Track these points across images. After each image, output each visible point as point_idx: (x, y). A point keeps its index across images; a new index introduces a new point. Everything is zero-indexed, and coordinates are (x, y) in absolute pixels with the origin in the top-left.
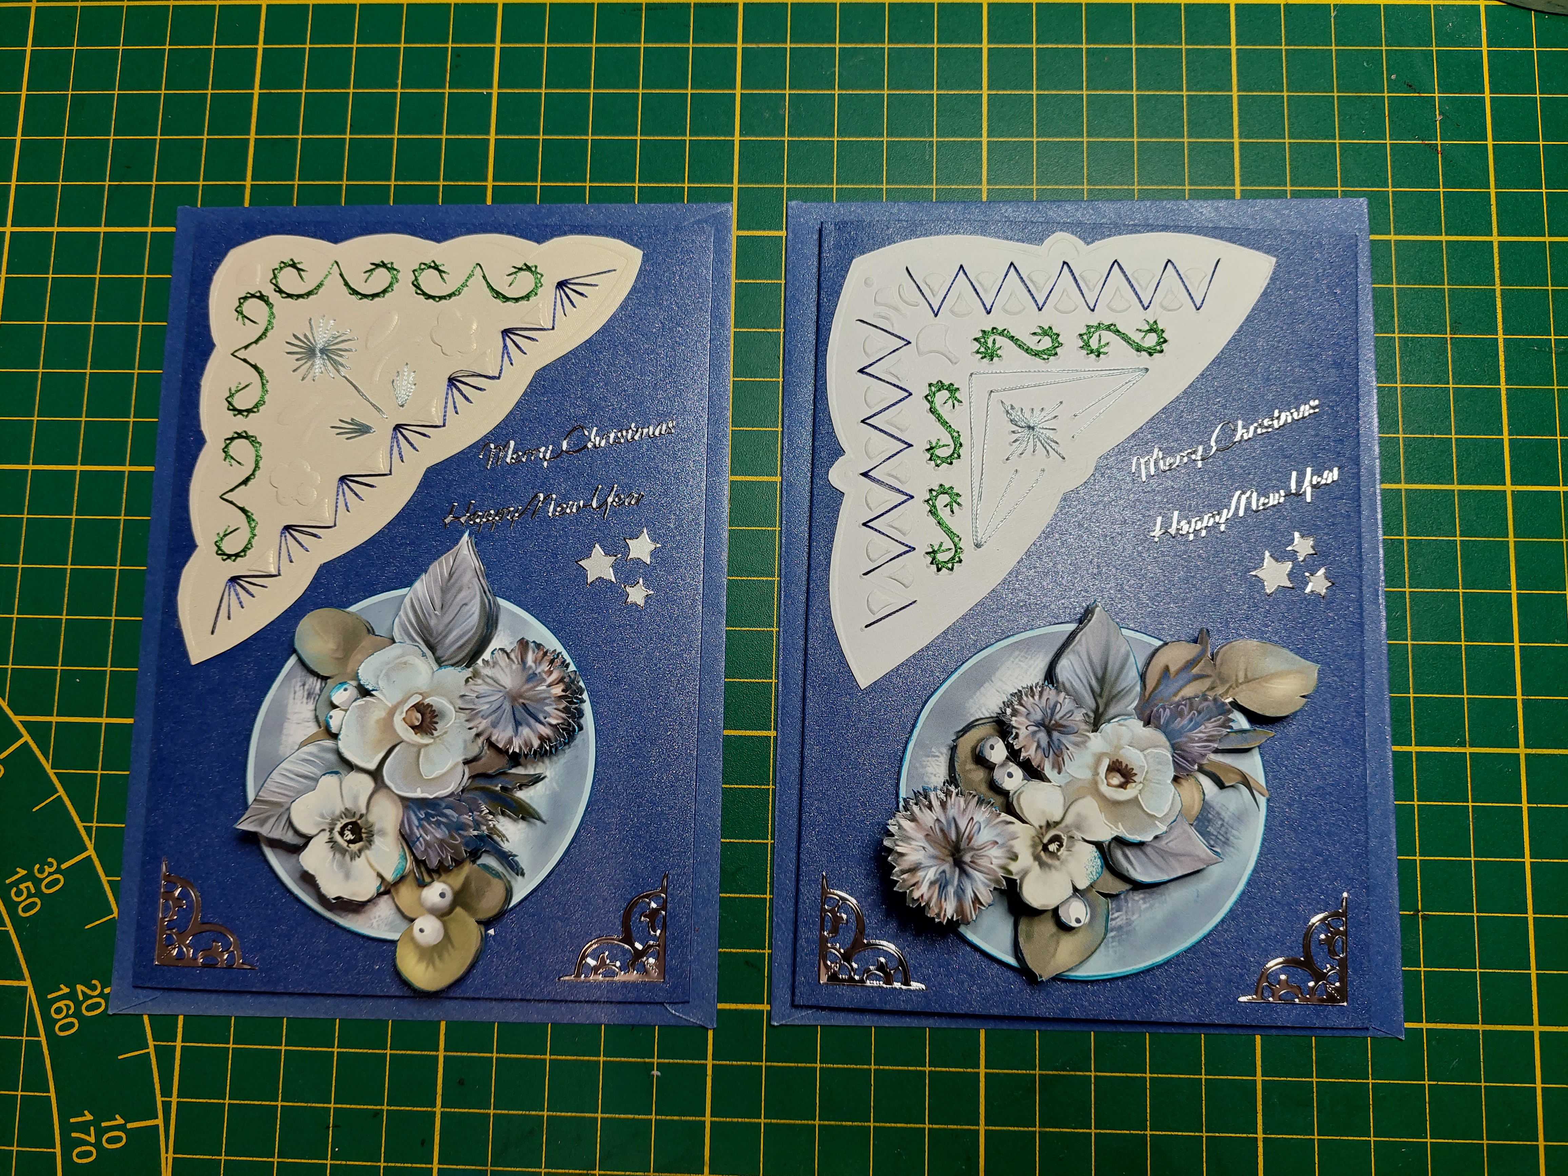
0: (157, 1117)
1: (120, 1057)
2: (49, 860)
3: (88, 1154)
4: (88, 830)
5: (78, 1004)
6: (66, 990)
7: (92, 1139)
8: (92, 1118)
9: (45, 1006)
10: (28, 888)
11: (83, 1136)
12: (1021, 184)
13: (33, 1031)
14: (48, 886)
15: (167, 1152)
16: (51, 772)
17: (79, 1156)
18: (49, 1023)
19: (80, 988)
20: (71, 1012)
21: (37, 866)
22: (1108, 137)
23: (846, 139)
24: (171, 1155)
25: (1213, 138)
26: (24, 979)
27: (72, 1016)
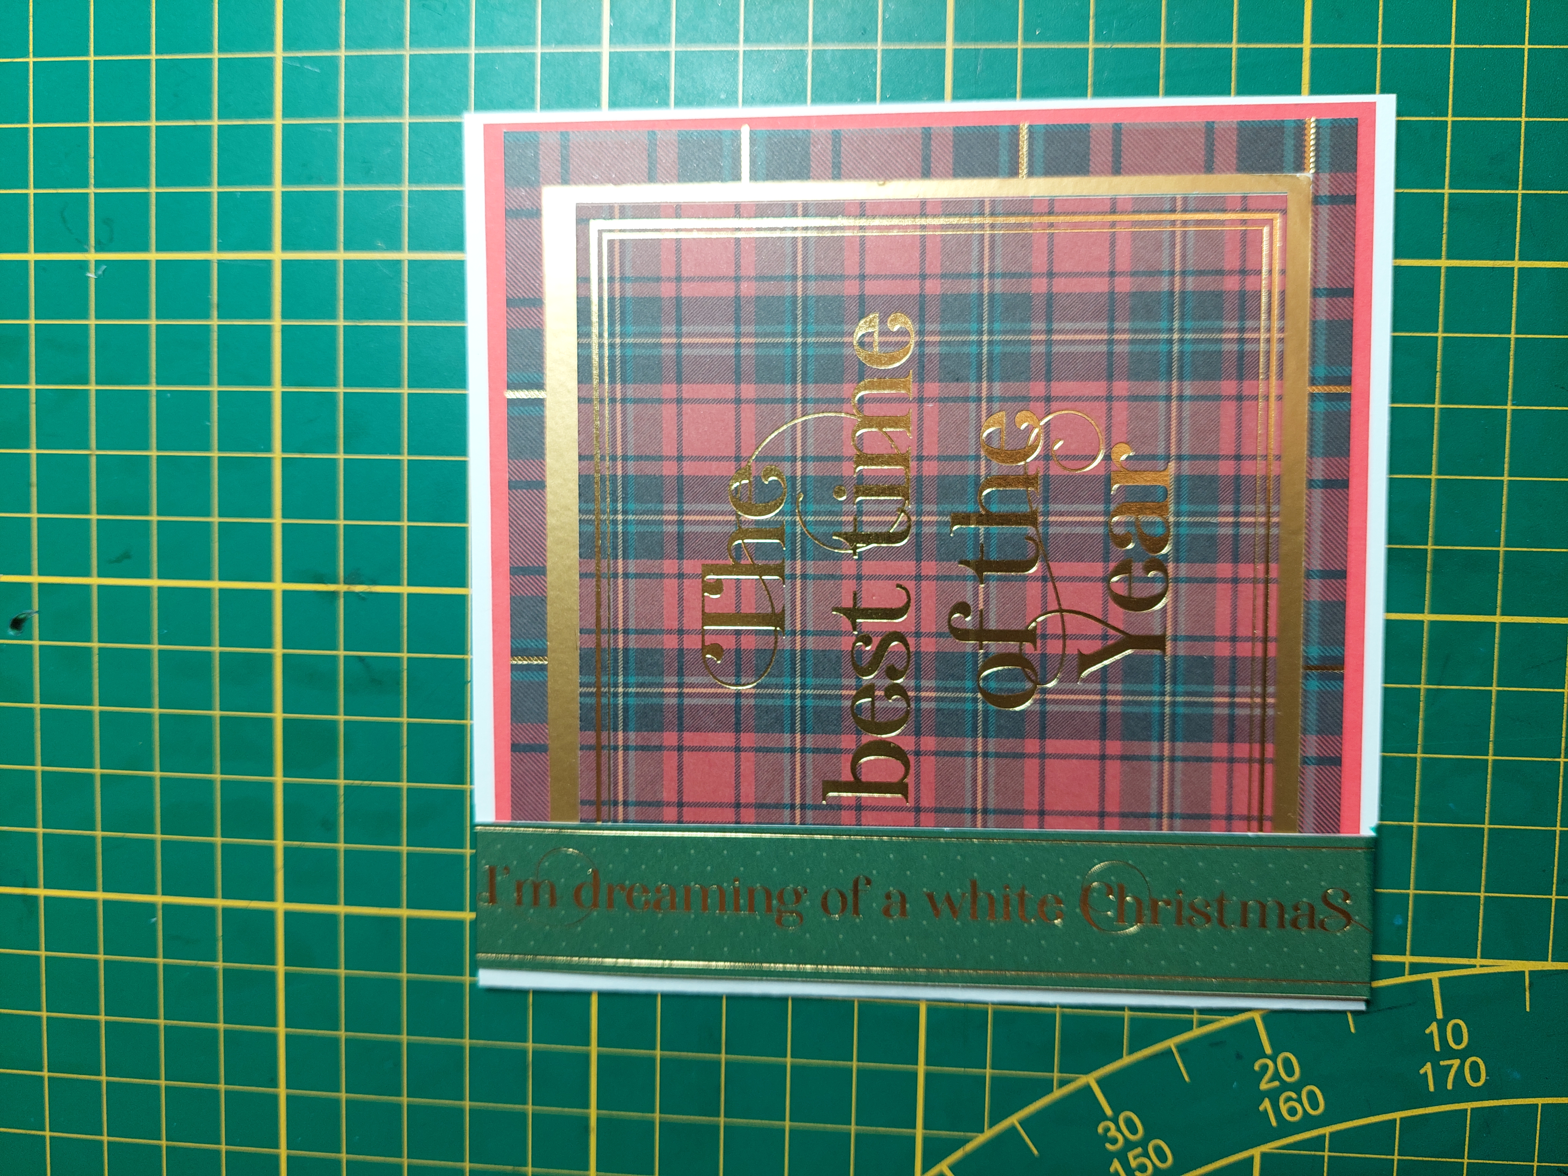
0: (1430, 981)
2: (1100, 1130)
4: (1063, 1083)
5: (1285, 1087)
6: (1266, 1104)
8: (1429, 1065)
9: (1286, 1129)
10: (1135, 1158)
14: (1134, 1131)
15: (1474, 966)
16: (989, 1134)
17: (1476, 1078)
18: (1309, 1123)
19: (1264, 1086)
21: (1109, 1146)
24: (1478, 961)
26: (1251, 1158)
27: (1299, 1094)
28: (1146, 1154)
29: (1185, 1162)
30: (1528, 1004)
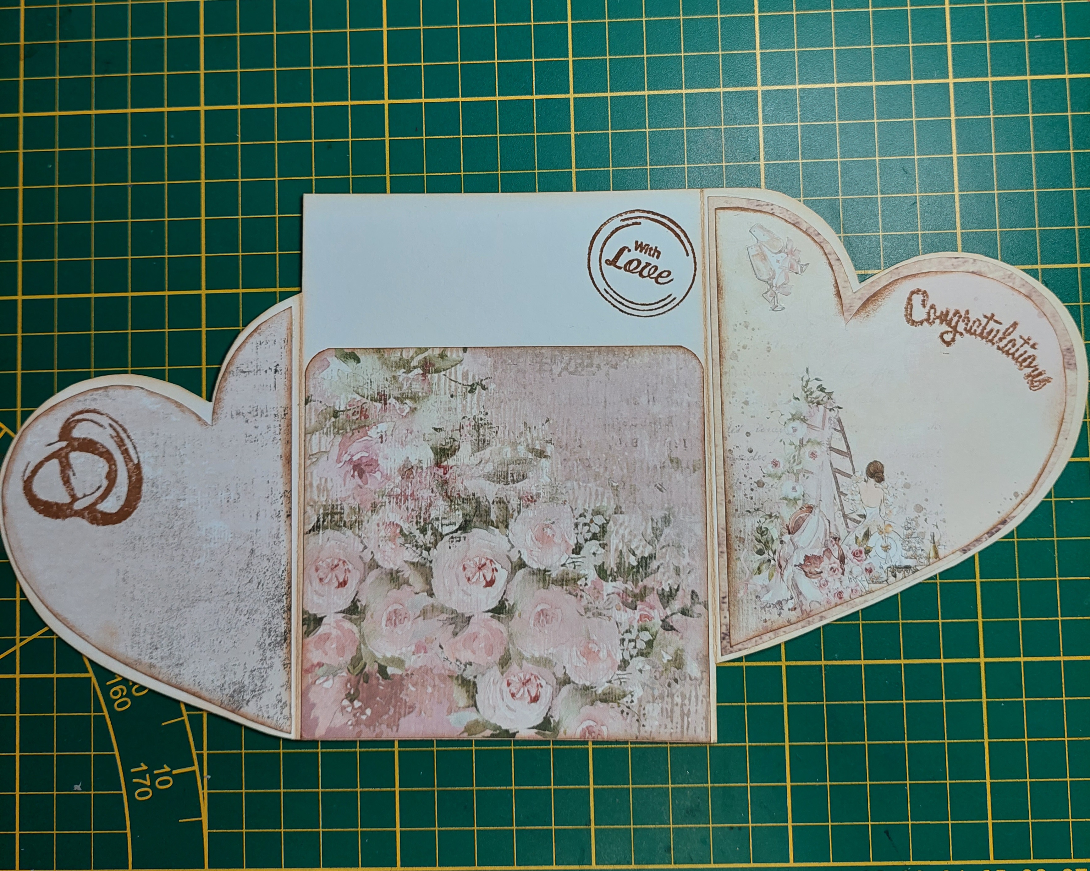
1: (163, 724)
3: (145, 794)
7: (148, 783)
11: (141, 781)
12: (785, 48)
13: (98, 708)
20: (124, 694)
22: (850, 8)
23: (652, 19)
25: (929, 5)
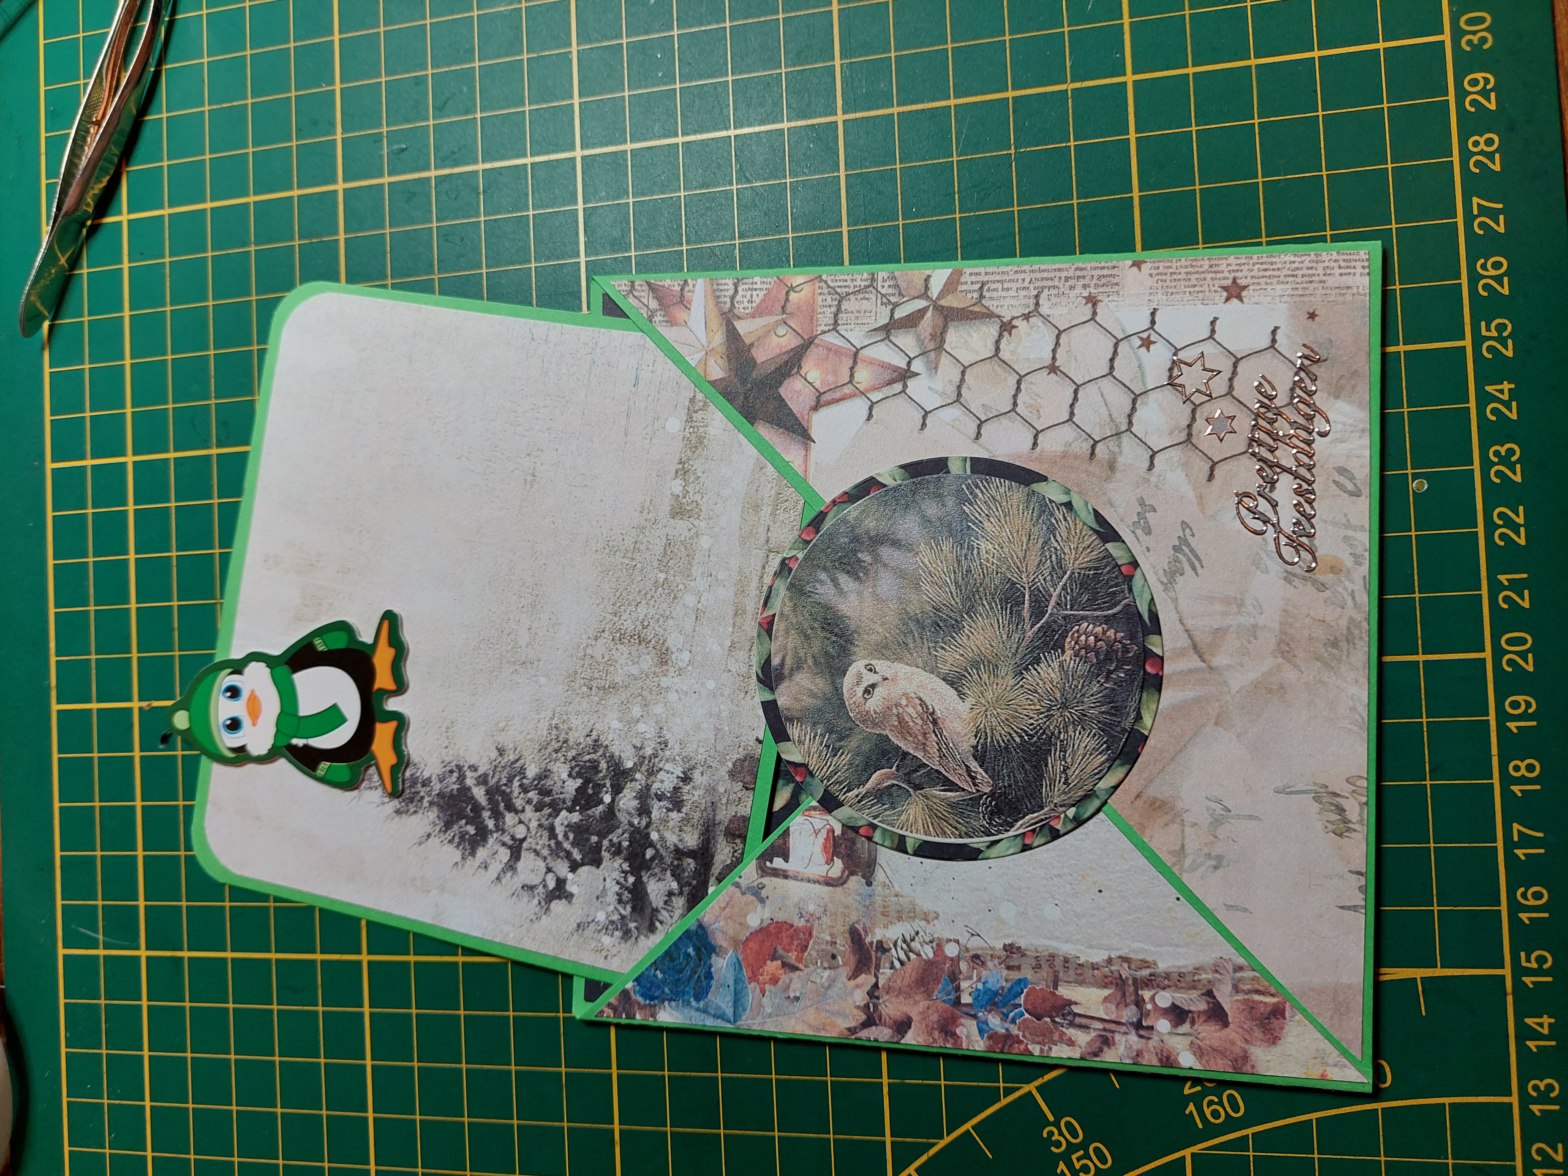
2: (1045, 1135)
4: (1008, 1092)
5: (1207, 1091)
6: (1191, 1107)
9: (1211, 1131)
10: (1078, 1159)
14: (1076, 1136)
16: (947, 1140)
18: (1231, 1125)
19: (1187, 1091)
21: (1053, 1149)
26: (1183, 1158)
27: (1221, 1099)
28: (1087, 1156)
29: (1124, 1164)
30: (1423, 1008)
